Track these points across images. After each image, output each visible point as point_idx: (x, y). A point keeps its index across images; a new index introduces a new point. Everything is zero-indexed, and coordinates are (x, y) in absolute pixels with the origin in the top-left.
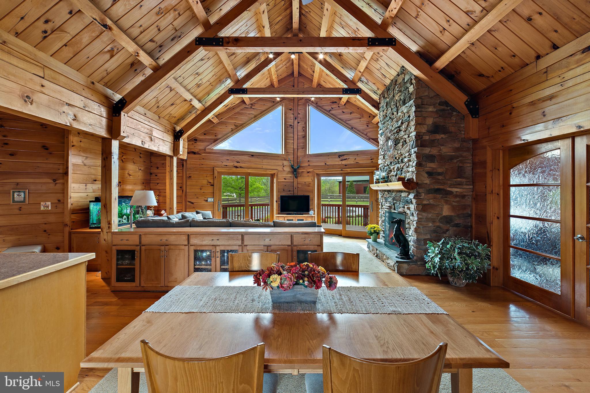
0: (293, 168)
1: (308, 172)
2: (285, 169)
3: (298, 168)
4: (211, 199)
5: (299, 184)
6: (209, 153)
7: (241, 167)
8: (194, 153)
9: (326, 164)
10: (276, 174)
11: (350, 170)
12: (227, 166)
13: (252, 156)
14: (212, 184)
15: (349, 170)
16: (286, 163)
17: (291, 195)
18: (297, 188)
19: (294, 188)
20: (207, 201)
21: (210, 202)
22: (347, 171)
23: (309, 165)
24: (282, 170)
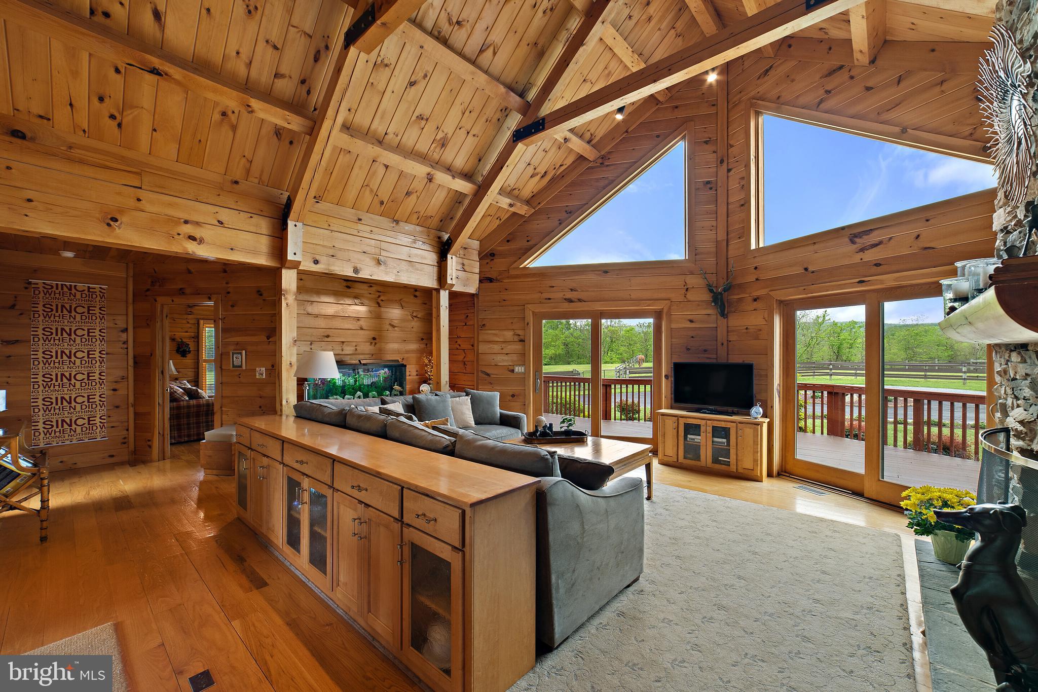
0: (711, 291)
1: (755, 300)
2: (690, 296)
3: (725, 290)
4: (520, 368)
5: (733, 331)
6: (517, 277)
7: (580, 300)
8: (491, 280)
9: (806, 269)
10: (665, 311)
11: (896, 280)
12: (550, 299)
13: (606, 272)
14: (522, 337)
15: (889, 280)
16: (692, 281)
17: (708, 361)
18: (725, 344)
19: (719, 344)
20: (513, 371)
21: (518, 373)
22: (882, 282)
23: (757, 279)
24: (681, 298)
